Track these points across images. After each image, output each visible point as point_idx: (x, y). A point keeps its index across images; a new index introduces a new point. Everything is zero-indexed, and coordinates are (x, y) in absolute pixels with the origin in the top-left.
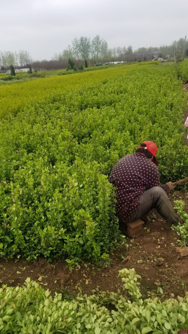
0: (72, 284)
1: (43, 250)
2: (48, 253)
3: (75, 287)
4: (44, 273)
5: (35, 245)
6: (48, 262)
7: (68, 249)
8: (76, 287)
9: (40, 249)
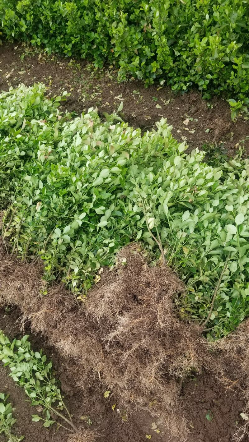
0: (232, 139)
1: (198, 77)
2: (205, 84)
3: (235, 145)
4: (193, 114)
5: (187, 67)
6: (203, 97)
7: (236, 82)
8: (237, 144)
9: (194, 75)
